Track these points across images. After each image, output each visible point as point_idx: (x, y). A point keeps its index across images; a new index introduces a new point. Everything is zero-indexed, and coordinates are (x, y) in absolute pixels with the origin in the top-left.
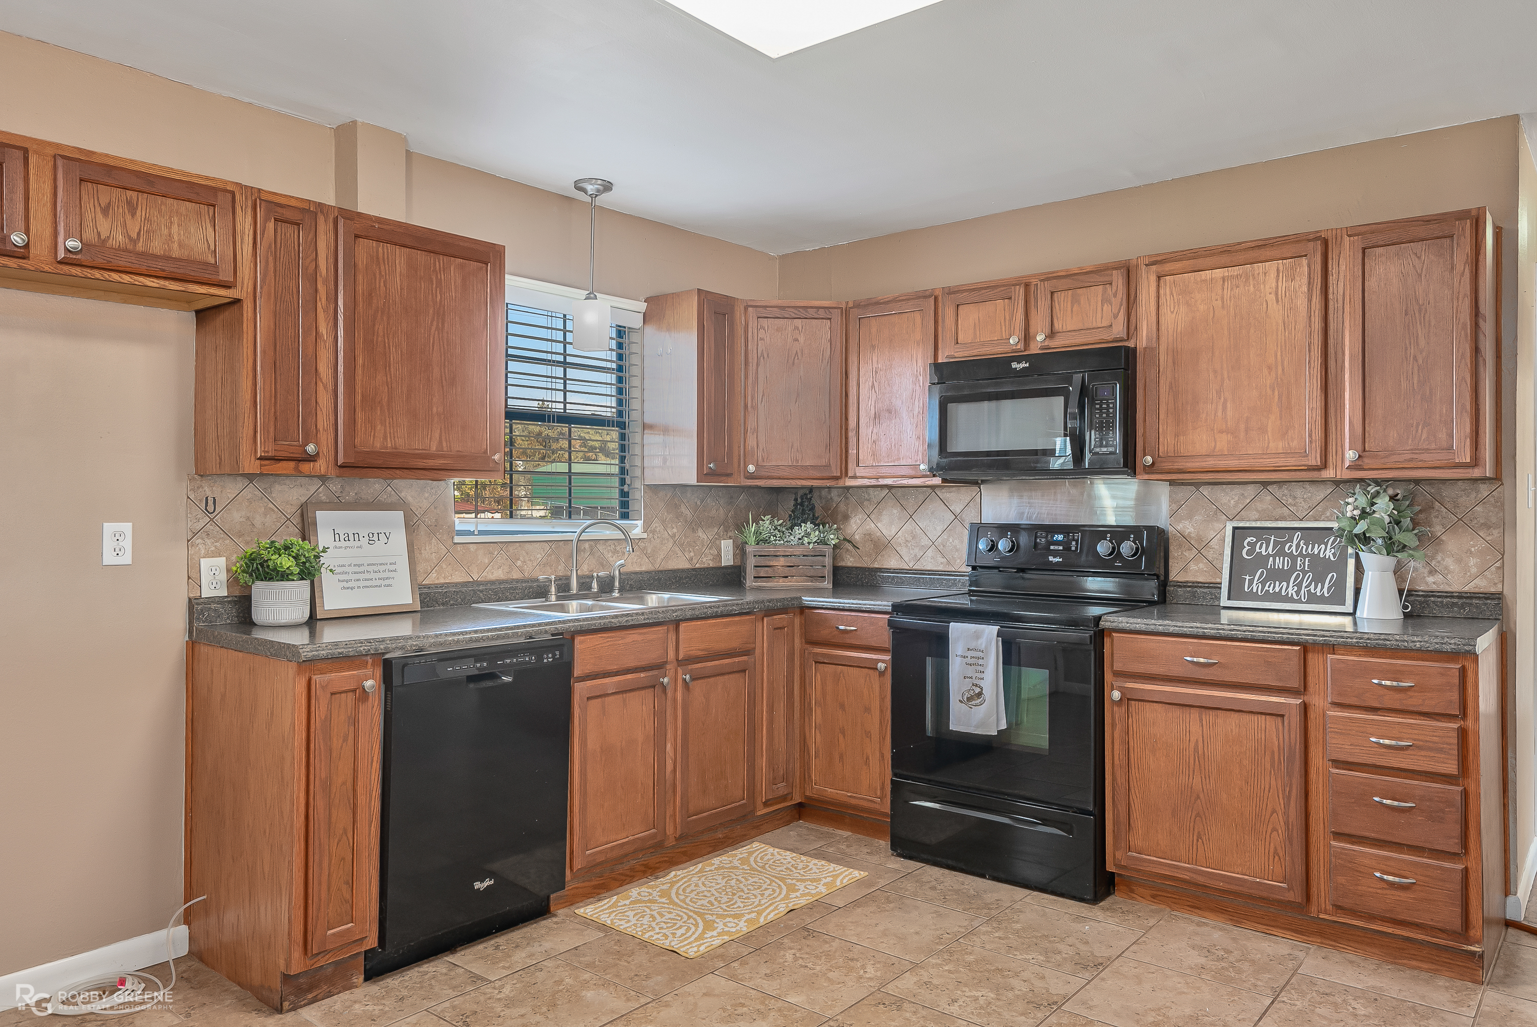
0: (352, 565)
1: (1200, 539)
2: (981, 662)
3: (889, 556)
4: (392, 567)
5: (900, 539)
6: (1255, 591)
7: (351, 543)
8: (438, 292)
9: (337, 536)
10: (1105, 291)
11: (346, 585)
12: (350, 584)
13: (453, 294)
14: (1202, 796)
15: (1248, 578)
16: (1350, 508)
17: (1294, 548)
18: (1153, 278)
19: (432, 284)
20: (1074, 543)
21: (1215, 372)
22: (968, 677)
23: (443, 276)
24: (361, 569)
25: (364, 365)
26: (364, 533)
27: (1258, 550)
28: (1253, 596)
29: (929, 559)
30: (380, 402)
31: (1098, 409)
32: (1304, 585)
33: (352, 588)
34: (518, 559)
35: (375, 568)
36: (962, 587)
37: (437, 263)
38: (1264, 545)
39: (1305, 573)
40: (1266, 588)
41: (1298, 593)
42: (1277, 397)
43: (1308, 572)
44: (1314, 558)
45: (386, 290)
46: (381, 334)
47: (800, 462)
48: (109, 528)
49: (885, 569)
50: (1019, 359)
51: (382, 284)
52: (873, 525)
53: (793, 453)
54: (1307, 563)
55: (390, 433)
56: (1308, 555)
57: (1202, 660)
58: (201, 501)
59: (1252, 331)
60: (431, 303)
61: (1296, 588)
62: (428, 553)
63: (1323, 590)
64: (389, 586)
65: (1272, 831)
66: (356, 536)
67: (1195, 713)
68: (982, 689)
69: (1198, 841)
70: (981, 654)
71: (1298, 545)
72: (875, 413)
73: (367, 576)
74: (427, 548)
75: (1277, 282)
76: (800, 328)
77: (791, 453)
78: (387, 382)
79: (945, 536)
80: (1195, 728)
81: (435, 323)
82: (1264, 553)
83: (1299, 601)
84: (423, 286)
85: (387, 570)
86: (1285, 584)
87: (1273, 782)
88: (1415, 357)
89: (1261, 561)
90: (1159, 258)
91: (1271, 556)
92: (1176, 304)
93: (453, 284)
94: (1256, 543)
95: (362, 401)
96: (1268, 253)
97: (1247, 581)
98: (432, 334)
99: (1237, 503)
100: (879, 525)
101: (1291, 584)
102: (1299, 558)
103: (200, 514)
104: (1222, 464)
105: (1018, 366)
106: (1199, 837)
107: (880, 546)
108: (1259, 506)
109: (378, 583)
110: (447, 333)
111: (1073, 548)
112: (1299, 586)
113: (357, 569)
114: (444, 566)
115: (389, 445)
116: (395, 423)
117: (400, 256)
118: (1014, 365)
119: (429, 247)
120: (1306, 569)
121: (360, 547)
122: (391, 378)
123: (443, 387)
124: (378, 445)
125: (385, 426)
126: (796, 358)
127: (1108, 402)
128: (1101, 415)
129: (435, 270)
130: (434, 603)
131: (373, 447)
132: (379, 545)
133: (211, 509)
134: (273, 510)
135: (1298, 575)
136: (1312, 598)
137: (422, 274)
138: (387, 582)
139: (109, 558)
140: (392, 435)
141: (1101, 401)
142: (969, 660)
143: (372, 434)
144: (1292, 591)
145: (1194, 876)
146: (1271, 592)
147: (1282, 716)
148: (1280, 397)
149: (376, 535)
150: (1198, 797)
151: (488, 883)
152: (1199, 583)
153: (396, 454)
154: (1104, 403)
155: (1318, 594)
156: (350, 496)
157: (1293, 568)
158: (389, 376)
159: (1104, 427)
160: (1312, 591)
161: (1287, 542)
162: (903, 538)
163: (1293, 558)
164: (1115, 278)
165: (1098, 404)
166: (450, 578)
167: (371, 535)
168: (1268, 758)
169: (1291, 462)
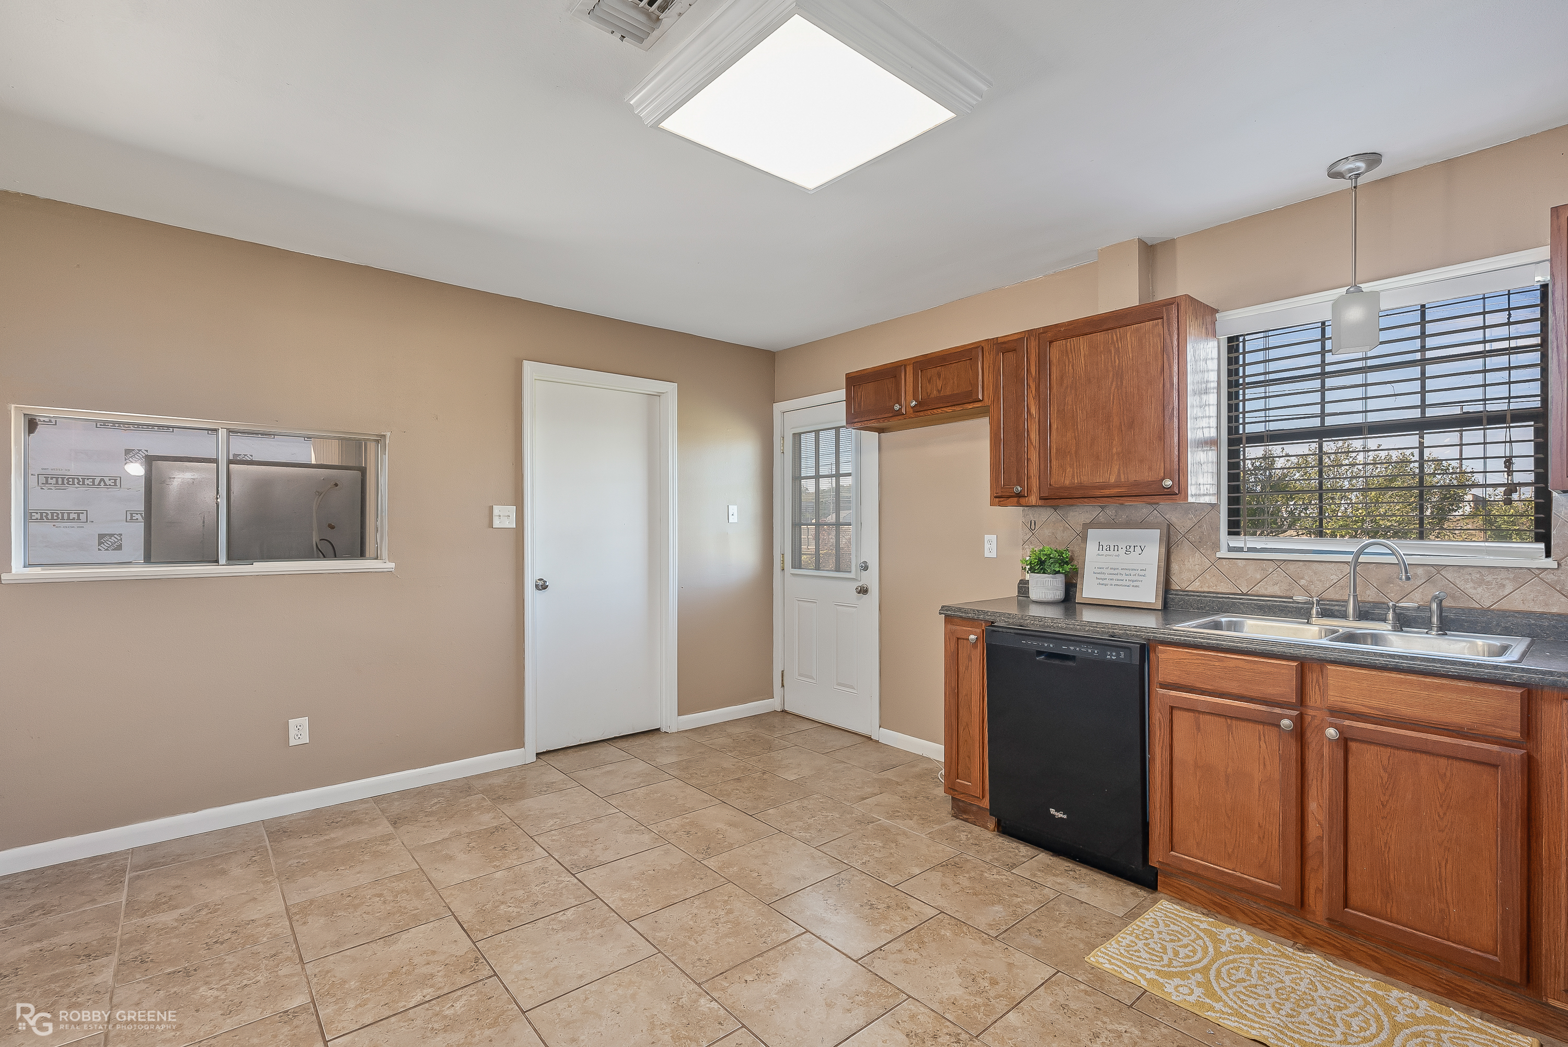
0: (1109, 568)
4: (1142, 573)
7: (1112, 552)
8: (1116, 358)
9: (1101, 547)
11: (1101, 582)
12: (1104, 582)
13: (1131, 355)
19: (1111, 354)
23: (1120, 344)
24: (1116, 572)
25: (1057, 428)
26: (1122, 545)
30: (1069, 452)
33: (1106, 585)
34: (1302, 578)
35: (1128, 572)
37: (1115, 336)
45: (1074, 371)
46: (1070, 403)
48: (987, 537)
51: (1070, 368)
55: (1077, 473)
58: (1028, 523)
60: (1110, 368)
62: (1191, 564)
64: (1137, 586)
66: (1116, 547)
73: (1119, 577)
74: (1190, 560)
78: (1075, 437)
81: (1114, 383)
84: (1103, 358)
85: (1137, 575)
93: (1129, 347)
95: (1056, 453)
98: (1112, 391)
103: (1028, 531)
109: (1128, 583)
110: (1126, 387)
113: (1112, 572)
114: (1208, 577)
115: (1076, 481)
116: (1081, 465)
117: (1084, 344)
119: (1105, 327)
121: (1118, 556)
122: (1078, 433)
123: (1122, 431)
124: (1067, 482)
125: (1073, 469)
129: (1113, 342)
130: (1188, 606)
131: (1063, 484)
132: (1134, 555)
133: (1033, 527)
134: (1068, 529)
137: (1102, 350)
138: (1135, 583)
139: (987, 554)
140: (1079, 474)
143: (1064, 475)
149: (1132, 548)
151: (1060, 815)
153: (1081, 487)
156: (1123, 517)
158: (1076, 432)
166: (1214, 588)
167: (1128, 547)
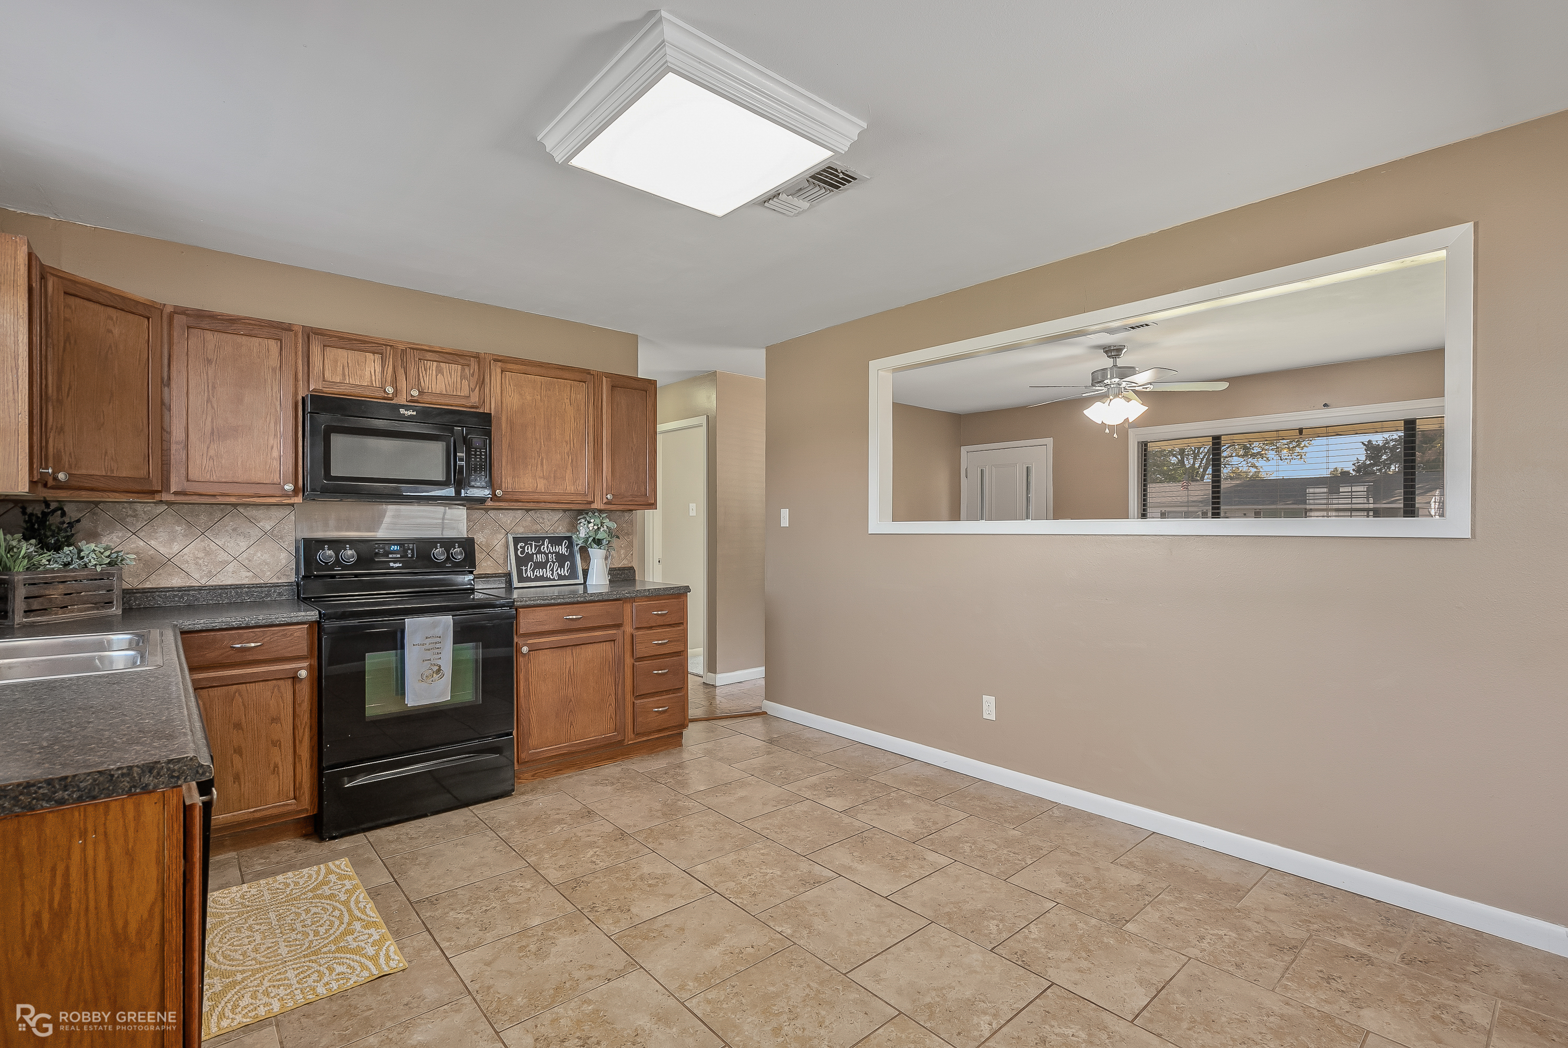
1: (488, 545)
2: (438, 646)
3: (169, 575)
5: (186, 557)
6: (529, 576)
10: (463, 370)
14: (573, 700)
15: (524, 568)
16: (592, 525)
17: (546, 548)
18: (499, 371)
20: (409, 552)
21: (536, 440)
22: (426, 660)
27: (526, 551)
28: (529, 579)
29: (230, 574)
31: (473, 455)
32: (555, 570)
36: (277, 596)
38: (529, 547)
39: (554, 563)
40: (535, 574)
41: (552, 575)
42: (570, 460)
43: (556, 562)
44: (557, 554)
47: (115, 472)
49: (162, 588)
50: (407, 408)
52: (142, 543)
53: (106, 461)
54: (554, 557)
56: (554, 552)
57: (574, 617)
59: (557, 419)
61: (551, 572)
63: (565, 572)
65: (609, 706)
67: (569, 650)
68: (440, 666)
69: (570, 727)
70: (438, 640)
71: (548, 547)
72: (213, 429)
75: (571, 392)
76: (114, 319)
77: (105, 462)
79: (251, 551)
80: (569, 660)
82: (530, 553)
83: (554, 580)
86: (544, 570)
87: (610, 679)
88: (632, 448)
89: (529, 557)
90: (499, 358)
91: (535, 554)
92: (513, 392)
94: (525, 546)
96: (566, 375)
97: (524, 570)
99: (511, 522)
100: (153, 543)
101: (548, 570)
102: (549, 555)
104: (542, 498)
105: (406, 412)
106: (571, 724)
107: (153, 564)
108: (524, 524)
111: (410, 556)
112: (552, 570)
118: (402, 411)
120: (554, 560)
126: (110, 352)
127: (480, 451)
128: (475, 459)
135: (551, 565)
136: (561, 577)
141: (476, 449)
142: (427, 647)
144: (549, 574)
145: (570, 749)
146: (538, 576)
147: (614, 641)
148: (572, 461)
150: (571, 700)
152: (489, 574)
154: (478, 451)
155: (563, 574)
157: (547, 561)
159: (478, 468)
160: (560, 573)
161: (541, 545)
162: (191, 555)
163: (547, 555)
164: (472, 364)
165: (473, 451)
168: (607, 666)
169: (579, 498)
